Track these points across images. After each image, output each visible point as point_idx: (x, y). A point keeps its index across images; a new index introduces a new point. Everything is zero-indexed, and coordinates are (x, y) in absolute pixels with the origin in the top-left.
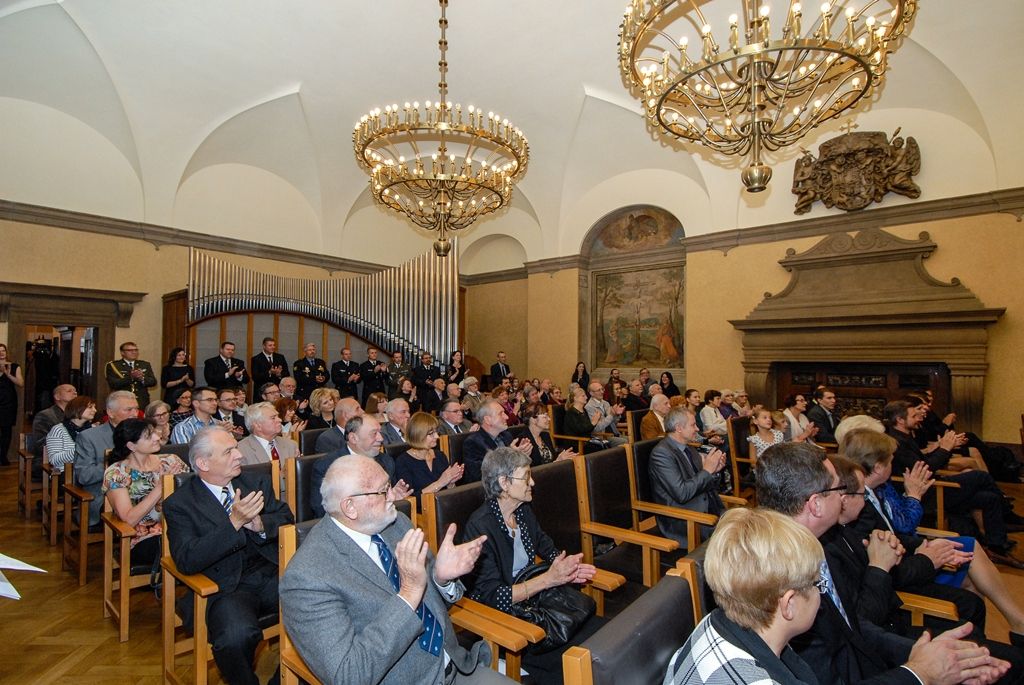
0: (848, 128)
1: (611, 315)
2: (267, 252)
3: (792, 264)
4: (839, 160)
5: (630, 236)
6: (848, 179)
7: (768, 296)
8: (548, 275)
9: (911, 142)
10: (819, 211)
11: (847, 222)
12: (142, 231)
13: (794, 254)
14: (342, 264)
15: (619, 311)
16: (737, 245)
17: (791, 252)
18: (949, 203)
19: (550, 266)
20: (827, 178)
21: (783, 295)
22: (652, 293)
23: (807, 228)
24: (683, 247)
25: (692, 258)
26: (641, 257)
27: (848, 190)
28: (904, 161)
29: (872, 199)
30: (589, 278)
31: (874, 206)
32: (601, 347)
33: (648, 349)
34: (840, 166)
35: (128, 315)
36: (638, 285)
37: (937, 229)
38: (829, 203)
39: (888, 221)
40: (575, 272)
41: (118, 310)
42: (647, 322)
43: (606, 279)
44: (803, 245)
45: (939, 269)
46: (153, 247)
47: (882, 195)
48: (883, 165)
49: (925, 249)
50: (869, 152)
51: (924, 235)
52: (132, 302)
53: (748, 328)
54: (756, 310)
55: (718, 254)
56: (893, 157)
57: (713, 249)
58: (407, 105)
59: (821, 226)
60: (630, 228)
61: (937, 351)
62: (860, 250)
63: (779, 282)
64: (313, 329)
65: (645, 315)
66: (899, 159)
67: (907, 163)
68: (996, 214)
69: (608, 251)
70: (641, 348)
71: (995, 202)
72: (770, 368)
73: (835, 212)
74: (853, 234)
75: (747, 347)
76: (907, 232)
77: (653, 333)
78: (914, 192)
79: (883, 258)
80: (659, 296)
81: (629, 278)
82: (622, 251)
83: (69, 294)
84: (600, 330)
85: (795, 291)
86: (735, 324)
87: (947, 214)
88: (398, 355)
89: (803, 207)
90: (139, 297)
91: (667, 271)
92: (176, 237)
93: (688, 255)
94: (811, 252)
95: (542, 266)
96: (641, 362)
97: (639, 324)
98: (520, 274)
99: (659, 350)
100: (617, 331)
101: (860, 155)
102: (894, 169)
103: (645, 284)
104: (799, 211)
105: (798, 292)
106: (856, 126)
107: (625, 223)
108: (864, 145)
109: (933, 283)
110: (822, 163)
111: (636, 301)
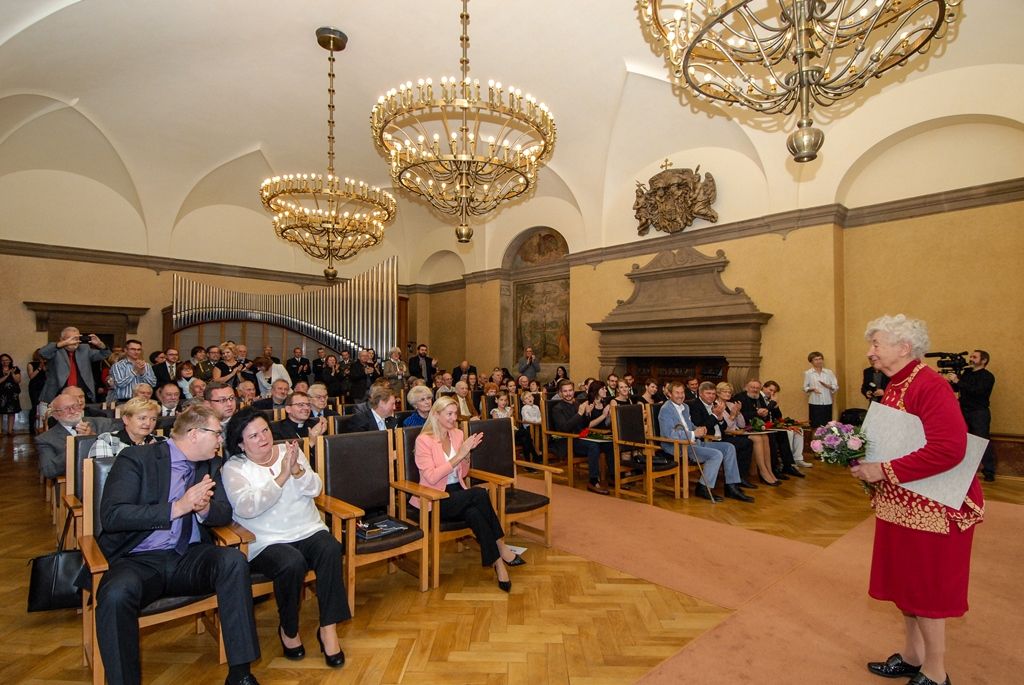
0: (666, 166)
1: (527, 319)
2: (246, 272)
3: (636, 277)
4: (660, 193)
5: (540, 252)
6: (668, 207)
7: (620, 302)
8: (478, 285)
9: (708, 176)
10: (653, 233)
11: (671, 242)
12: (146, 261)
13: (638, 268)
14: (312, 280)
15: (532, 315)
16: (602, 261)
17: (636, 267)
18: (736, 226)
19: (480, 277)
20: (654, 207)
21: (630, 302)
22: (554, 300)
23: (645, 247)
24: (566, 263)
25: (574, 271)
26: (546, 269)
27: (668, 217)
28: (702, 192)
29: (686, 225)
30: (512, 287)
31: (688, 229)
32: (520, 346)
33: (551, 347)
34: (661, 197)
35: (135, 325)
36: (544, 293)
37: (730, 248)
38: (658, 227)
39: (699, 241)
40: (497, 283)
41: (128, 322)
42: (550, 325)
43: (523, 289)
44: (644, 261)
45: (730, 280)
46: (154, 272)
47: (691, 221)
48: (688, 196)
49: (721, 264)
50: (679, 186)
51: (721, 253)
52: (139, 315)
53: (604, 329)
54: (611, 314)
55: (589, 268)
56: (694, 190)
57: (587, 263)
58: (285, 177)
59: (654, 245)
60: (539, 245)
61: (720, 347)
62: (680, 264)
63: (626, 291)
64: (274, 333)
65: (549, 319)
66: (697, 191)
67: (704, 194)
68: (768, 235)
69: (524, 264)
70: (547, 347)
71: (767, 225)
72: (617, 362)
73: (662, 234)
74: (675, 252)
75: (603, 345)
76: (708, 250)
77: (555, 334)
78: (712, 218)
79: (692, 271)
80: (558, 302)
81: (539, 288)
82: (534, 265)
83: (92, 310)
84: (519, 330)
85: (638, 298)
86: (593, 326)
87: (737, 235)
88: (345, 353)
89: (643, 229)
90: (143, 311)
91: (563, 281)
92: (172, 264)
93: (572, 269)
94: (647, 267)
95: (475, 277)
96: (547, 358)
97: (545, 326)
98: (460, 284)
99: (557, 347)
100: (531, 332)
101: (673, 189)
102: (695, 199)
103: (549, 292)
104: (641, 233)
105: (640, 300)
106: (671, 164)
107: (535, 241)
108: (675, 181)
109: (725, 292)
110: (650, 194)
111: (543, 307)
